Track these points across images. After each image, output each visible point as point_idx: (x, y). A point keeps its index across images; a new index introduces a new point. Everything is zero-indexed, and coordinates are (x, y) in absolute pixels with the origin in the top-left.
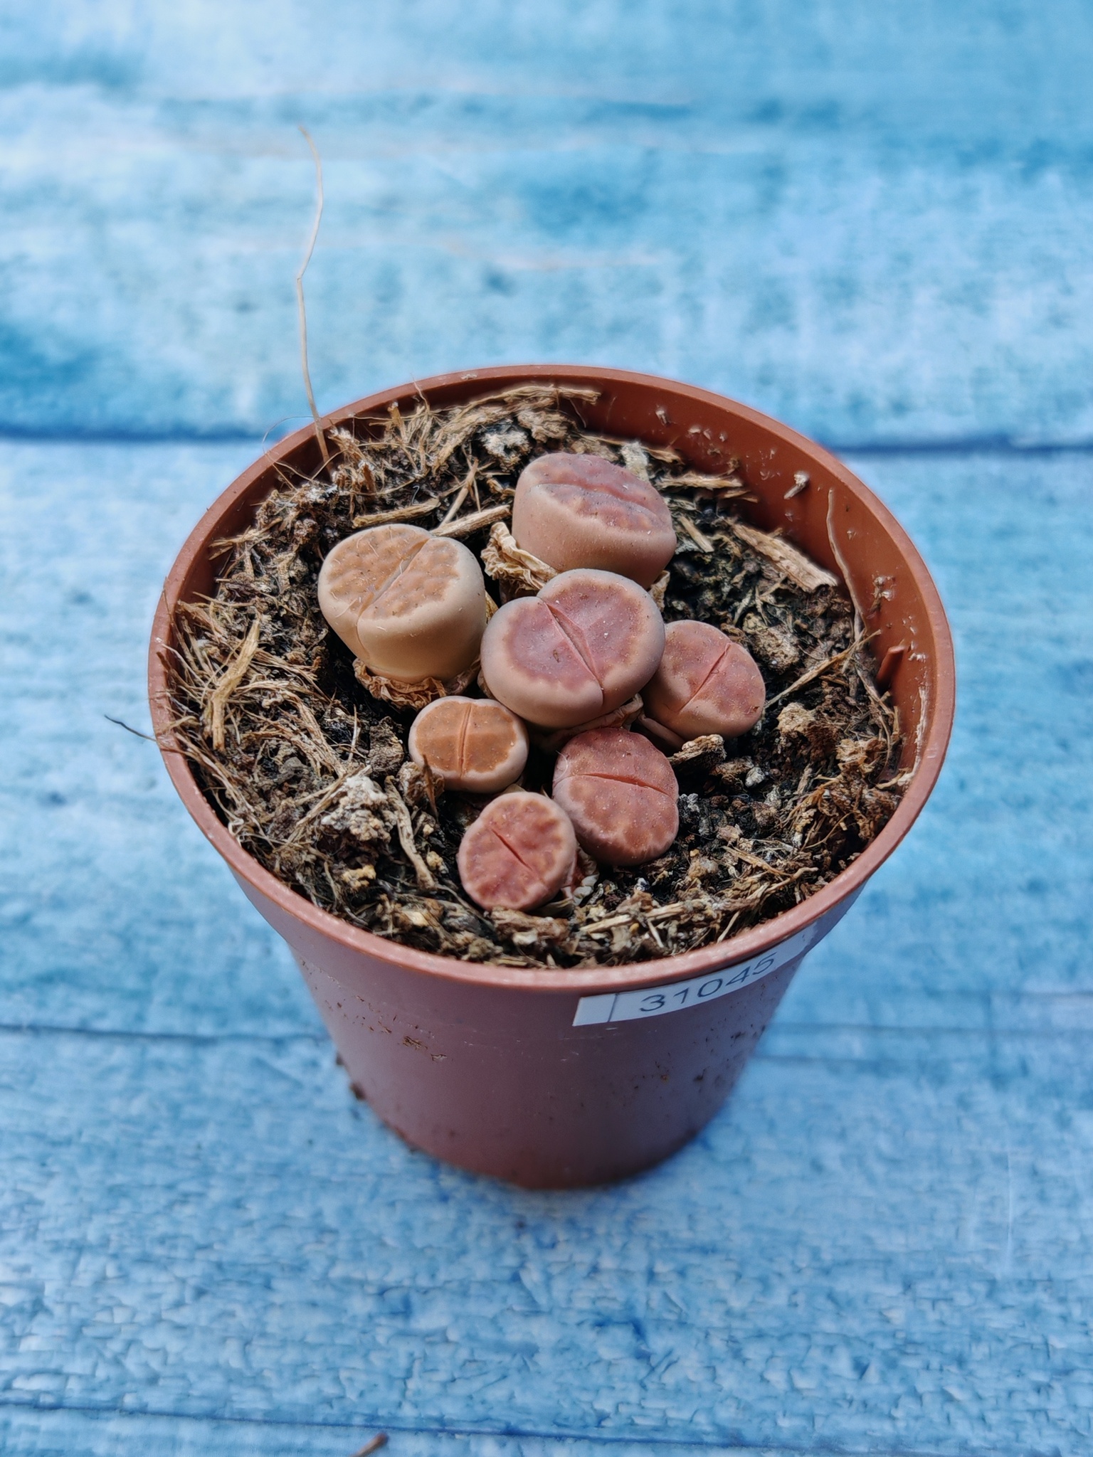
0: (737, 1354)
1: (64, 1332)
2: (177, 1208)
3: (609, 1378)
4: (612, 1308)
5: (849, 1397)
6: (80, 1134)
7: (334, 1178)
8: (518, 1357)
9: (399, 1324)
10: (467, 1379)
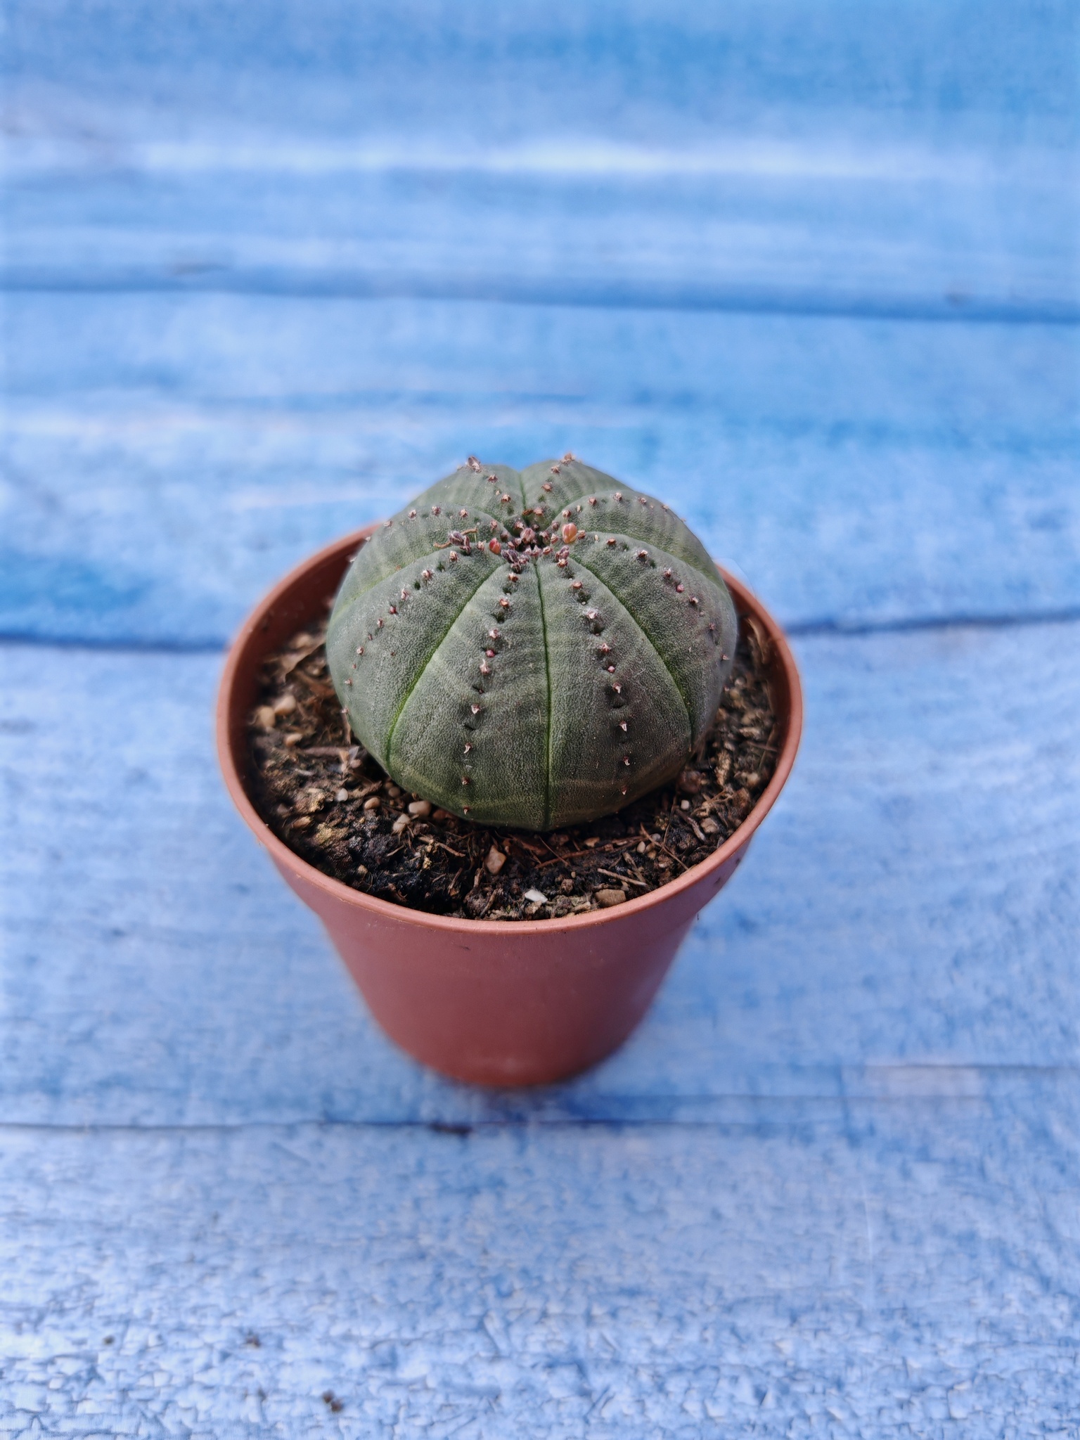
0: (661, 1388)
1: (114, 1396)
2: (207, 1280)
3: (559, 1415)
4: (558, 1349)
5: (752, 1422)
6: (129, 1219)
7: (335, 1244)
8: (485, 1398)
9: (387, 1375)
10: (444, 1422)
